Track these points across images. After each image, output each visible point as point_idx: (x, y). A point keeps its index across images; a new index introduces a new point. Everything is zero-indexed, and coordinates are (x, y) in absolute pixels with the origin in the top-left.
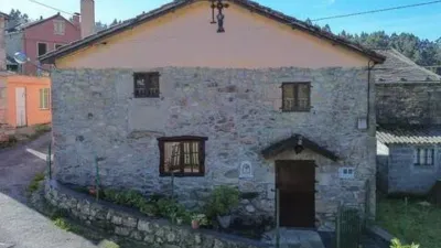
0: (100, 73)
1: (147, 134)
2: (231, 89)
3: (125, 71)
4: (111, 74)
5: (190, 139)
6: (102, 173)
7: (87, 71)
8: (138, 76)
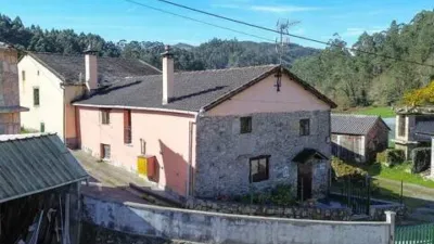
0: (224, 118)
1: (245, 156)
2: (281, 124)
3: (236, 117)
4: (230, 119)
5: (262, 157)
6: (223, 187)
7: (217, 117)
8: (242, 119)
